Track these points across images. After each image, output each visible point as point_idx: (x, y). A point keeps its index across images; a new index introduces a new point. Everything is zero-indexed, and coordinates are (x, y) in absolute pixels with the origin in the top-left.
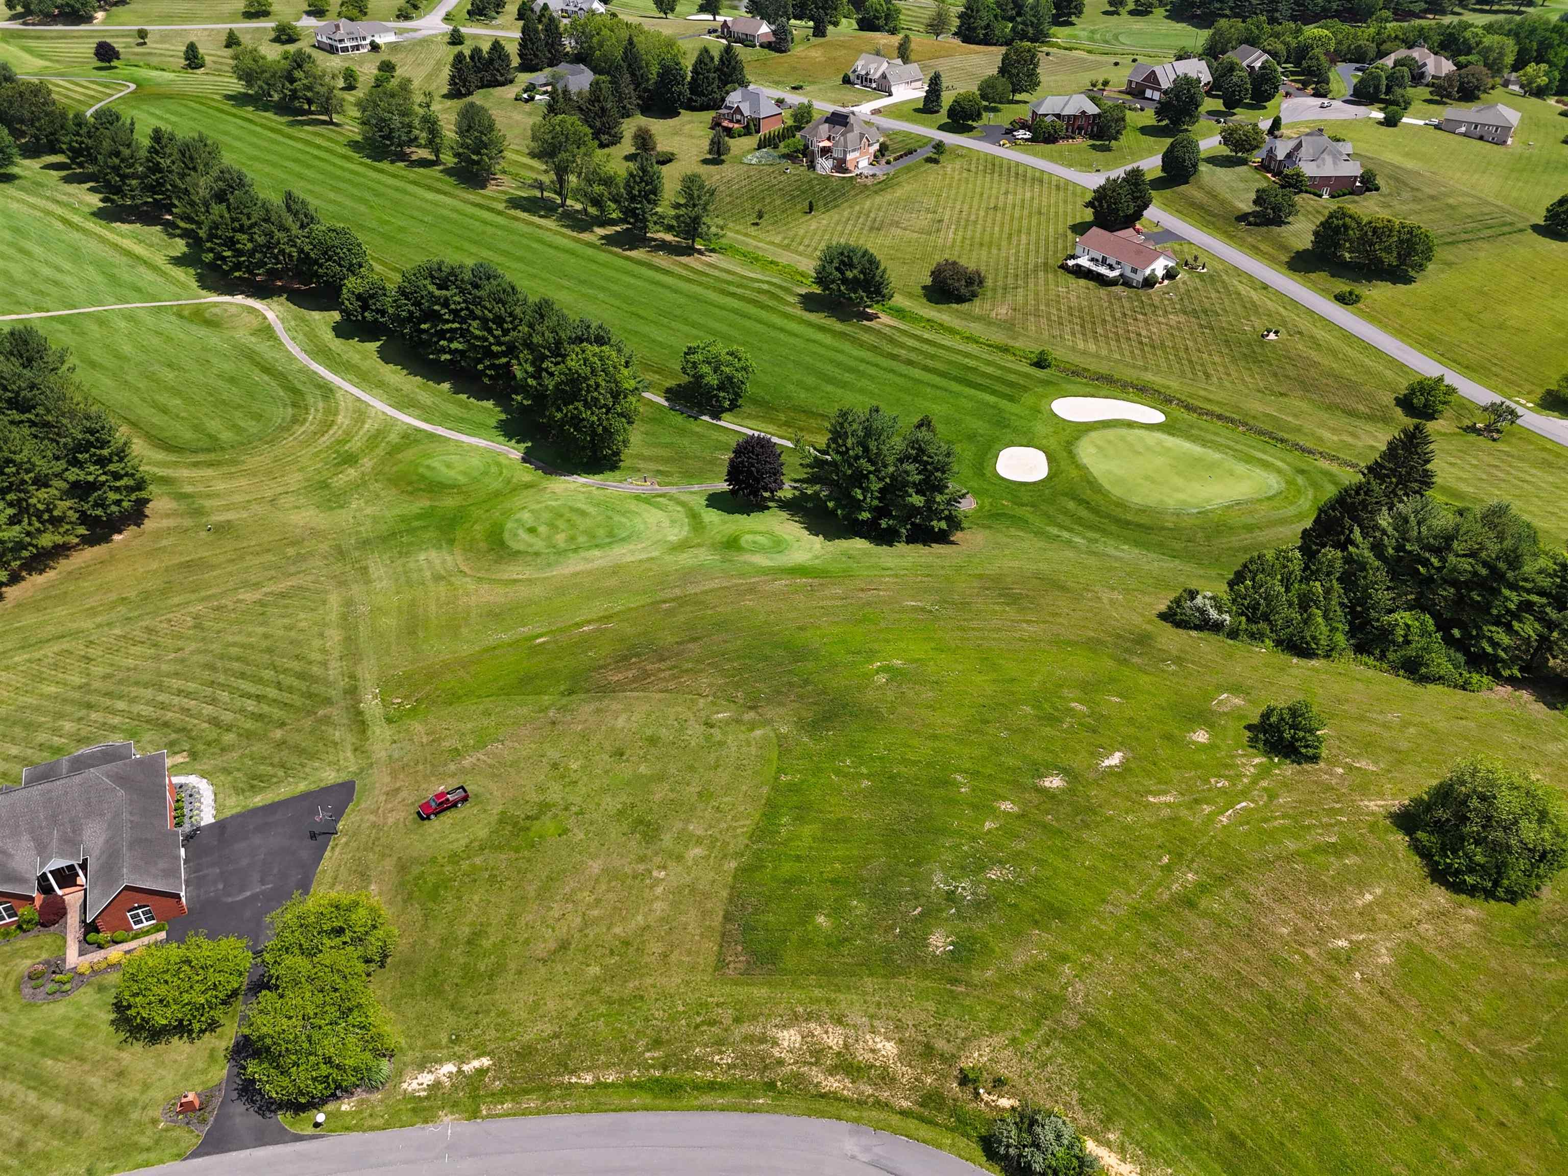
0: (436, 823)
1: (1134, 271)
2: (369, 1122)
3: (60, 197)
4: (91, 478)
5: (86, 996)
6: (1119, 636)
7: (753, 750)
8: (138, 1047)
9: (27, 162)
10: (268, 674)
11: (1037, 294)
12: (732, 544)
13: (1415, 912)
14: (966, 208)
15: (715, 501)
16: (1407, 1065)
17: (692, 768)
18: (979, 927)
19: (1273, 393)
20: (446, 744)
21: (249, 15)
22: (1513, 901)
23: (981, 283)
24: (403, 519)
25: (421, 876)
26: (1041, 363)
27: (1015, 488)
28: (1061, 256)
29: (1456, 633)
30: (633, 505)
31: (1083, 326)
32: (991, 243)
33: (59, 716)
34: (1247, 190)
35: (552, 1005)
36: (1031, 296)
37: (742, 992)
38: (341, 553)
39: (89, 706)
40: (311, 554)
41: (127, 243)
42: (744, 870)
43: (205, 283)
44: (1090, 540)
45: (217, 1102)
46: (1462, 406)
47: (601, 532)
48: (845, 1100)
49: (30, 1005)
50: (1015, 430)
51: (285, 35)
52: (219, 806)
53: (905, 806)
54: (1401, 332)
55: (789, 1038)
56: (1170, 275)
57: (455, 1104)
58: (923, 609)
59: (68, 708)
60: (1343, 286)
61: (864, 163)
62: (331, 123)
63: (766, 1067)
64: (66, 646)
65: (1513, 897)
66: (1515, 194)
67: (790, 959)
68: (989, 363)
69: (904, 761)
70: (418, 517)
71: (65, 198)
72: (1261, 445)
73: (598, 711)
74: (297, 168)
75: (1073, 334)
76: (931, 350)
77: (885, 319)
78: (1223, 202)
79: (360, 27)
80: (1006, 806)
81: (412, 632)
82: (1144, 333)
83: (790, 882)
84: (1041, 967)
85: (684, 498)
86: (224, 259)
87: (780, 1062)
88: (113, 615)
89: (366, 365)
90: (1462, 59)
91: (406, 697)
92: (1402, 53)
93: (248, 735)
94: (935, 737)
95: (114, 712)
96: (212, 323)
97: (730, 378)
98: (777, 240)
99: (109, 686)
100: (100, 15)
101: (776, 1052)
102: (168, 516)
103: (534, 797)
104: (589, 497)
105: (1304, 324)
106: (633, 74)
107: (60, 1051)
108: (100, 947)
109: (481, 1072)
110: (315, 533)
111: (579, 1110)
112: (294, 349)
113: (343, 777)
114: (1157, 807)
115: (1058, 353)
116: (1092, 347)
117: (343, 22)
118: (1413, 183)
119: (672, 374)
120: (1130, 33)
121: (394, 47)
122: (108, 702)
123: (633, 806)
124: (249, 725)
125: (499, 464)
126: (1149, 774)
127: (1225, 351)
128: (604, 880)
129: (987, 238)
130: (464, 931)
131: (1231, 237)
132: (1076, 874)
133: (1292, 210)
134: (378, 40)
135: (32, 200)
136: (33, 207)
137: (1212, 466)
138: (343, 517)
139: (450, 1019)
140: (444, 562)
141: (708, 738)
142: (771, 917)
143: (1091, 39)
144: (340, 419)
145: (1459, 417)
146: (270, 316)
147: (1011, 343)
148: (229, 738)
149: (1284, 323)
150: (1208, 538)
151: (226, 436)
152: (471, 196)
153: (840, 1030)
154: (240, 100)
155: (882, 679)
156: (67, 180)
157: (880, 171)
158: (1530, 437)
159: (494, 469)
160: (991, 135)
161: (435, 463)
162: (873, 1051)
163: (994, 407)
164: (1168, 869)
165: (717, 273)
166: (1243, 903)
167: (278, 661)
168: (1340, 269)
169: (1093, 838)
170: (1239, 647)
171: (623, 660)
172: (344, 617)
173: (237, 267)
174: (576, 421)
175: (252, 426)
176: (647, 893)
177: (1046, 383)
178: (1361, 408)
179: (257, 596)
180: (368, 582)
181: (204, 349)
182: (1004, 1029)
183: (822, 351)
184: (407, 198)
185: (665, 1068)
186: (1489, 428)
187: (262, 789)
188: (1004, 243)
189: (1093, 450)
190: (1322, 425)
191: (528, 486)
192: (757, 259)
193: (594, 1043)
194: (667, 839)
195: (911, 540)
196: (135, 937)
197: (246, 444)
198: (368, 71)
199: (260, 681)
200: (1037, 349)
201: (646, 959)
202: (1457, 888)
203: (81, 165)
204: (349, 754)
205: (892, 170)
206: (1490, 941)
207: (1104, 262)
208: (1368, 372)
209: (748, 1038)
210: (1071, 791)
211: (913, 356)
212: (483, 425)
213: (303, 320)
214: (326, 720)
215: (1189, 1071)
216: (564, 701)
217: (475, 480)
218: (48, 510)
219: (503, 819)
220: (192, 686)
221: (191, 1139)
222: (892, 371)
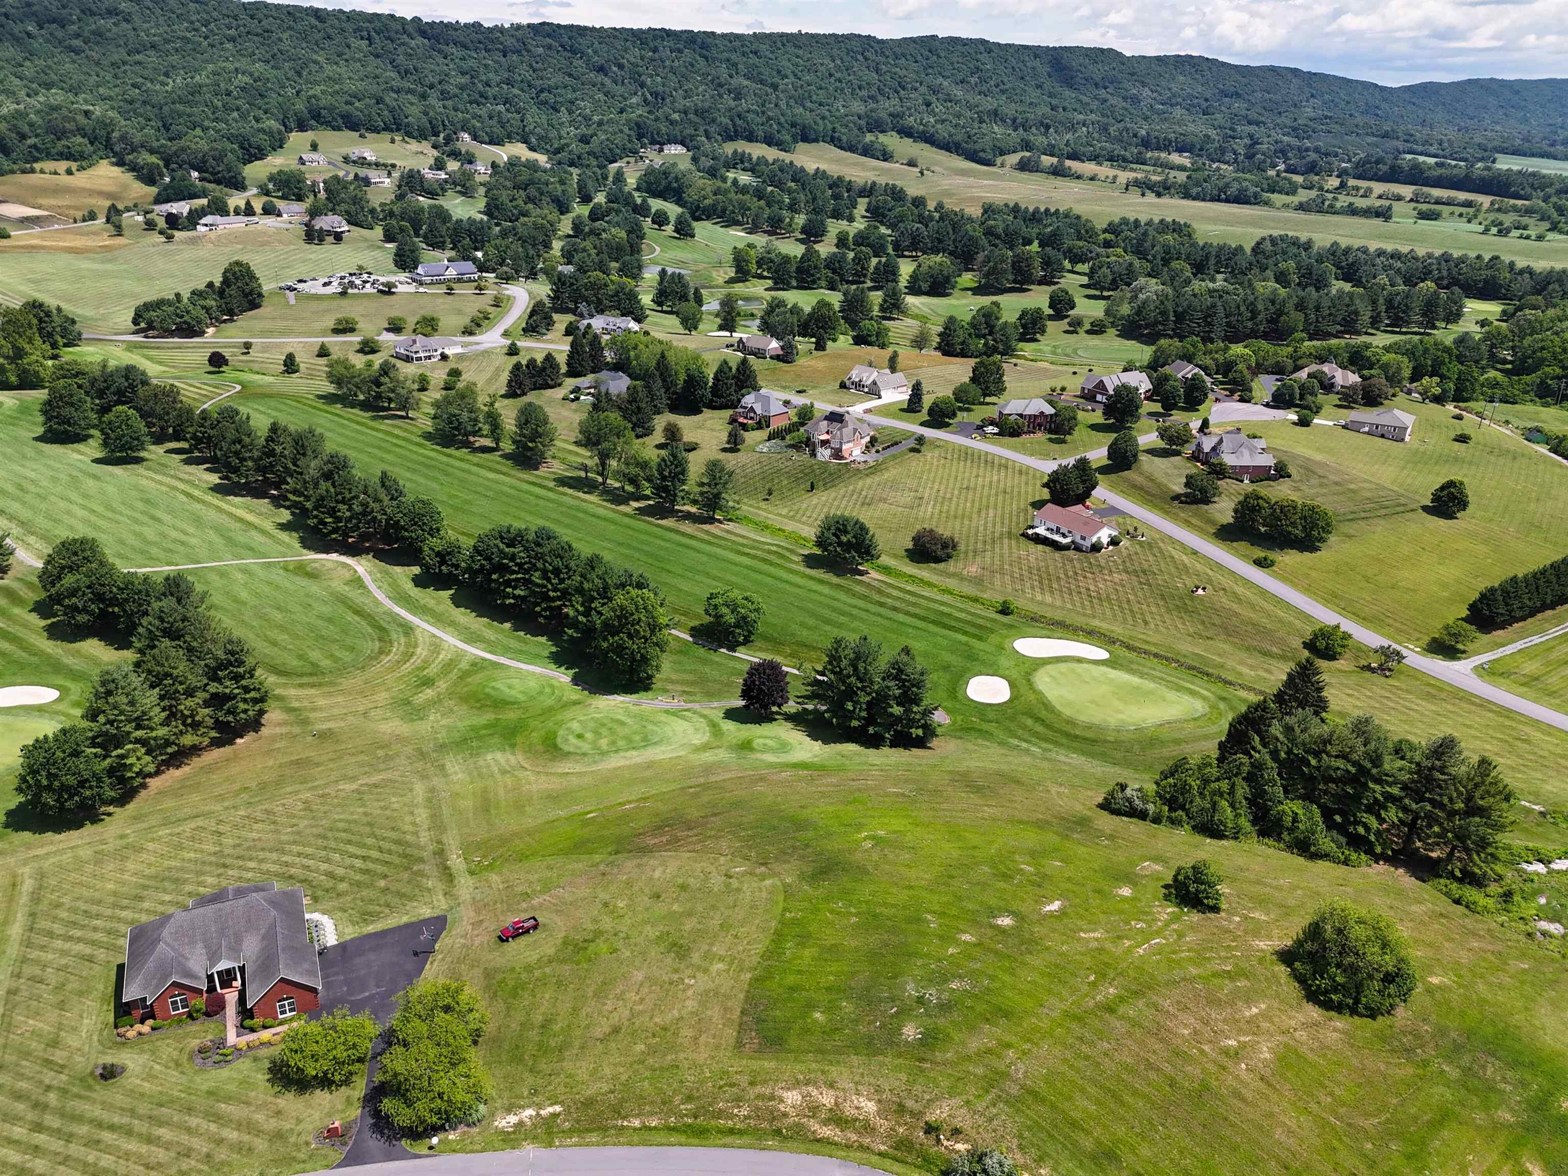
0: (513, 945)
1: (1083, 538)
2: (470, 1147)
3: (182, 476)
4: (227, 691)
5: (244, 1065)
6: (1063, 819)
7: (764, 895)
8: (290, 1096)
9: (153, 448)
10: (370, 841)
11: (1002, 556)
12: (746, 746)
13: (1293, 1023)
14: (942, 488)
15: (731, 714)
16: (1279, 1130)
17: (714, 907)
18: (941, 1022)
19: (1201, 637)
20: (519, 889)
21: (336, 331)
22: (1373, 1017)
23: (954, 547)
24: (473, 728)
25: (503, 980)
26: (1005, 610)
27: (982, 709)
28: (1022, 526)
29: (1338, 818)
30: (663, 718)
31: (1041, 582)
32: (963, 516)
33: (200, 873)
34: (1180, 475)
35: (607, 1071)
36: (997, 558)
37: (756, 1065)
38: (422, 755)
39: (225, 866)
40: (397, 755)
41: (240, 513)
42: (757, 980)
43: (307, 544)
44: (1045, 750)
45: (355, 1130)
46: (1359, 649)
47: (637, 738)
48: (836, 1144)
49: (202, 1070)
50: (983, 662)
51: (368, 348)
52: (339, 934)
53: (886, 936)
54: (1308, 590)
55: (792, 1097)
56: (1114, 542)
57: (535, 1138)
58: (903, 795)
59: (207, 868)
60: (1259, 553)
61: (857, 452)
62: (407, 417)
63: (774, 1119)
64: (200, 824)
65: (1373, 1013)
66: (1409, 481)
67: (794, 1043)
68: (961, 610)
69: (885, 904)
70: (485, 727)
71: (186, 477)
72: (1190, 678)
73: (639, 866)
74: (380, 453)
75: (1033, 588)
76: (913, 599)
77: (874, 574)
78: (1159, 485)
79: (434, 341)
80: (966, 937)
81: (486, 809)
82: (1092, 588)
83: (792, 989)
84: (989, 1051)
85: (705, 712)
86: (325, 524)
87: (785, 1115)
88: (238, 801)
89: (440, 609)
90: (1365, 372)
91: (484, 857)
92: (1314, 368)
93: (358, 884)
94: (911, 887)
95: (248, 870)
96: (313, 575)
97: (744, 618)
98: (784, 512)
99: (239, 851)
100: (211, 330)
101: (782, 1107)
102: (280, 725)
103: (590, 926)
104: (627, 712)
105: (1227, 582)
106: (664, 381)
107: (230, 1098)
108: (253, 1030)
109: (555, 1115)
110: (399, 739)
111: (630, 1144)
112: (380, 596)
113: (437, 913)
114: (1088, 941)
115: (1018, 603)
116: (1048, 599)
117: (419, 338)
118: (1320, 472)
119: (697, 616)
120: (1087, 348)
121: (460, 357)
122: (241, 863)
123: (668, 933)
124: (358, 877)
125: (551, 686)
126: (1081, 917)
127: (1161, 603)
128: (647, 984)
129: (960, 512)
130: (538, 1018)
131: (1167, 513)
132: (1020, 986)
133: (1217, 492)
134: (447, 351)
135: (158, 477)
136: (161, 483)
137: (1148, 693)
138: (424, 727)
139: (530, 1079)
140: (508, 761)
141: (727, 886)
142: (778, 1013)
143: (1054, 353)
144: (419, 651)
145: (1357, 657)
146: (360, 570)
147: (979, 594)
148: (343, 886)
149: (1210, 582)
150: (1143, 749)
151: (325, 663)
152: (525, 476)
153: (832, 1092)
154: (330, 399)
155: (868, 844)
156: (188, 462)
157: (871, 458)
158: (1415, 674)
159: (547, 690)
160: (964, 430)
161: (498, 685)
162: (857, 1108)
163: (966, 644)
164: (1093, 984)
165: (733, 538)
166: (1153, 1011)
167: (378, 832)
168: (1256, 539)
169: (1036, 961)
170: (1163, 830)
171: (658, 829)
172: (429, 800)
173: (335, 531)
174: (620, 649)
175: (346, 656)
176: (680, 993)
177: (1011, 626)
178: (1275, 649)
179: (354, 786)
180: (446, 775)
181: (307, 595)
182: (960, 1094)
183: (822, 599)
184: (472, 478)
185: (696, 1118)
186: (1382, 668)
187: (372, 922)
188: (975, 516)
189: (1047, 679)
190: (1242, 663)
191: (576, 703)
192: (767, 527)
193: (642, 1097)
194: (696, 958)
195: (894, 744)
196: (280, 1024)
197: (342, 669)
198: (438, 376)
199: (364, 846)
200: (1001, 599)
201: (680, 1040)
202: (1327, 1005)
203: (200, 451)
204: (441, 897)
205: (880, 457)
206: (1352, 1046)
207: (1058, 531)
208: (1281, 621)
209: (759, 1097)
210: (1018, 928)
211: (898, 604)
212: (537, 656)
213: (387, 572)
214: (421, 873)
215: (1105, 1127)
216: (612, 858)
217: (532, 698)
218: (192, 716)
219: (566, 943)
220: (309, 850)
221: (338, 1155)
222: (880, 615)
